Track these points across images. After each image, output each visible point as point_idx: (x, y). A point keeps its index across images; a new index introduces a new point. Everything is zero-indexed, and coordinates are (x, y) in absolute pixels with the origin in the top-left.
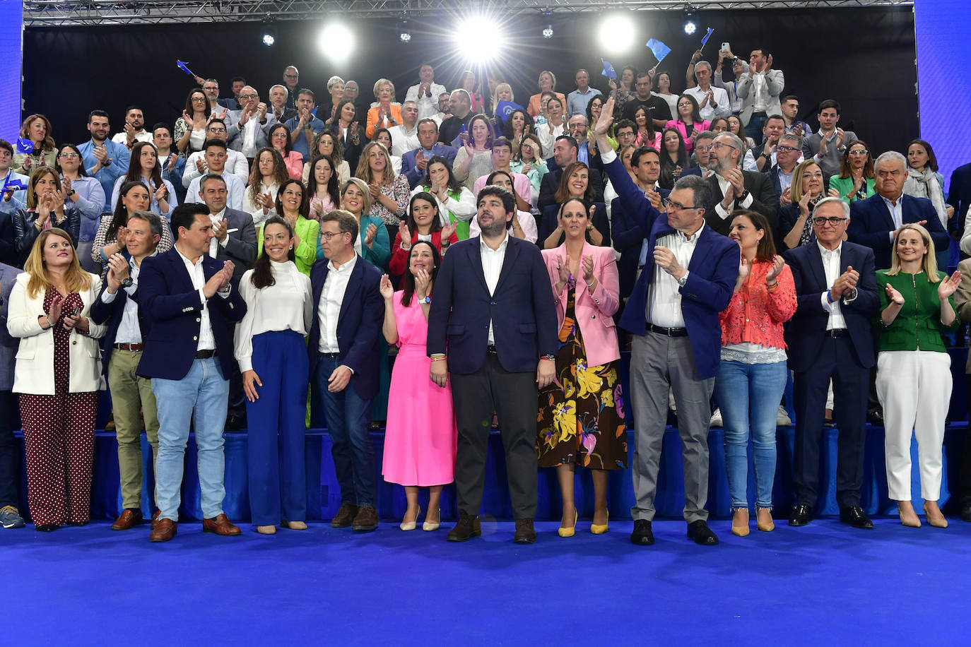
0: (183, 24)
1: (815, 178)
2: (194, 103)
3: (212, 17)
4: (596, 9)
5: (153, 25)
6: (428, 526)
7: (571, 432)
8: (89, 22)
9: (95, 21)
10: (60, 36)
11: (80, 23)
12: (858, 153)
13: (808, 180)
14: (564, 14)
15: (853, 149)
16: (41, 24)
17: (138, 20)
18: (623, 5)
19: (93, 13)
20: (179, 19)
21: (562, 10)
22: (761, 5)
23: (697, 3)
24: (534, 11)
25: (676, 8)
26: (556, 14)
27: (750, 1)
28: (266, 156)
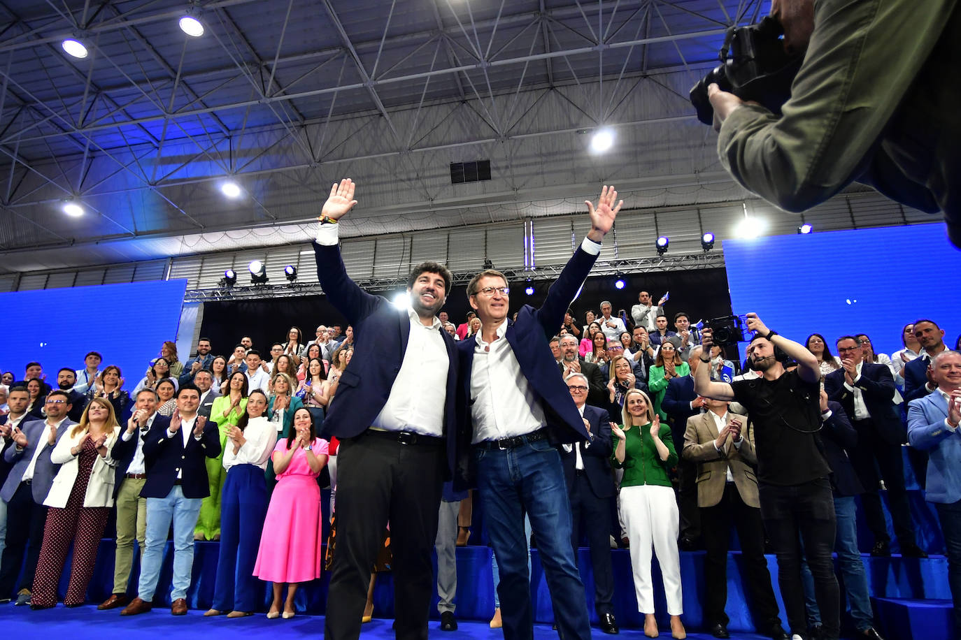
1: (623, 368)
6: (286, 615)
8: (267, 296)
11: (262, 297)
12: (668, 348)
13: (618, 370)
14: (541, 280)
15: (664, 346)
16: (242, 298)
17: (294, 294)
19: (270, 291)
21: (540, 278)
22: (668, 269)
23: (624, 270)
24: (523, 280)
25: (611, 274)
26: (536, 280)
27: (658, 267)
28: (283, 359)
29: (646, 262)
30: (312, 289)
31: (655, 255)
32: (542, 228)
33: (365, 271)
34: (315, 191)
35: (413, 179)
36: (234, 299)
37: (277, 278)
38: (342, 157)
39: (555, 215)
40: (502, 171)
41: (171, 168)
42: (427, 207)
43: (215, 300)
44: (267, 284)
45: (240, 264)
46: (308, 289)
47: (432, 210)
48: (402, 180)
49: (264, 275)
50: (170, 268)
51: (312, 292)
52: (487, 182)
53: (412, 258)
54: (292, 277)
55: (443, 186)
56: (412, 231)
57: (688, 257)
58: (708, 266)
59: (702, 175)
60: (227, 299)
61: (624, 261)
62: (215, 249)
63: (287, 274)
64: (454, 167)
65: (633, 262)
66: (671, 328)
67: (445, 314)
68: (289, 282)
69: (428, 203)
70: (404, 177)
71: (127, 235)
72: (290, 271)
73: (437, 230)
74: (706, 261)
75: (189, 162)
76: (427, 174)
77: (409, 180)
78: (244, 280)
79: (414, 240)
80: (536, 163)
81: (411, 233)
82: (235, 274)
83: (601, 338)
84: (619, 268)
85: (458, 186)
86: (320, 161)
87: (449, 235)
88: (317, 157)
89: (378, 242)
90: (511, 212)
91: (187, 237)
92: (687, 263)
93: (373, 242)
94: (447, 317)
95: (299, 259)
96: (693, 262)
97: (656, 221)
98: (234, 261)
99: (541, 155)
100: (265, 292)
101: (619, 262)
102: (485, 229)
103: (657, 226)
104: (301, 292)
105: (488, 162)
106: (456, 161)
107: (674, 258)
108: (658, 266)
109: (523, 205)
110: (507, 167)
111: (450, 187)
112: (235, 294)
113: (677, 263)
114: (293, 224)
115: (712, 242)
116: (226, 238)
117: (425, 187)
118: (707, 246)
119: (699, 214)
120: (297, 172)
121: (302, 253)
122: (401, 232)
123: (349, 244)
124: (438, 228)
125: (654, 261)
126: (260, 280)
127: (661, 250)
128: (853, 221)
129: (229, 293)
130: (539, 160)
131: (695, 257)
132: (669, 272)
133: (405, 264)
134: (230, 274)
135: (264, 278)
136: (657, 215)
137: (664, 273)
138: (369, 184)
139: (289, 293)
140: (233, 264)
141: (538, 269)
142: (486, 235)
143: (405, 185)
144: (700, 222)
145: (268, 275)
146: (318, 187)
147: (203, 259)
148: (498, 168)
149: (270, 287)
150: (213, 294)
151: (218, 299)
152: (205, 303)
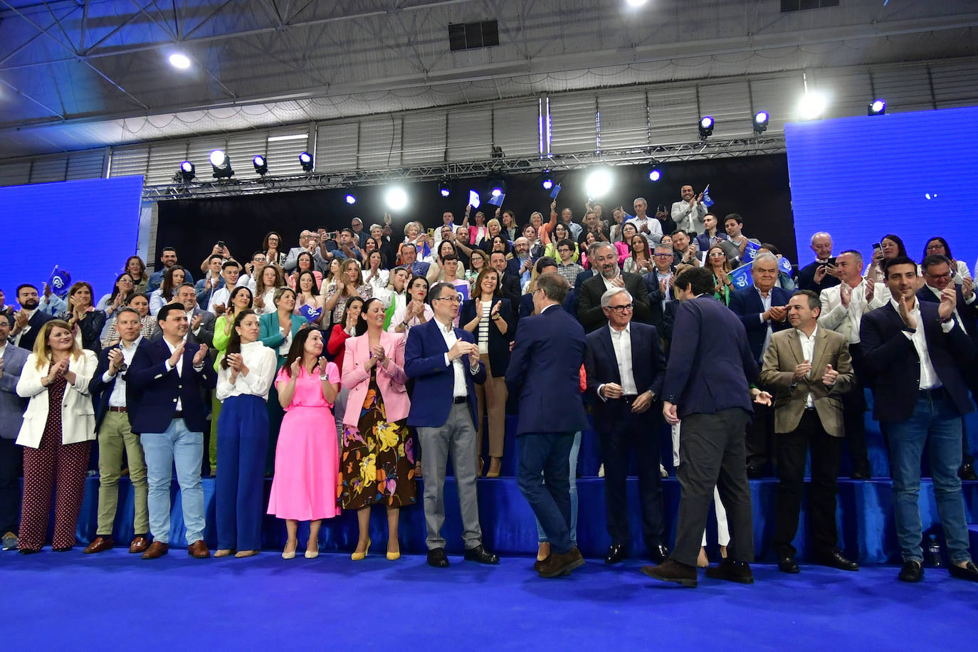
0: (295, 192)
2: (270, 241)
3: (314, 186)
4: (585, 166)
5: (275, 194)
6: (310, 554)
7: (371, 479)
8: (233, 194)
9: (238, 193)
10: (215, 204)
11: (228, 195)
14: (561, 171)
15: (713, 252)
16: (203, 196)
17: (266, 191)
18: (604, 162)
19: (237, 188)
20: (294, 189)
21: (560, 169)
22: (711, 156)
23: (660, 157)
24: (538, 170)
25: (645, 162)
26: (554, 171)
27: (702, 153)
28: (270, 271)
29: (686, 148)
30: (288, 184)
31: (695, 138)
32: (561, 105)
33: (350, 160)
34: (283, 62)
35: (403, 45)
36: (194, 197)
37: (244, 171)
38: (314, 18)
39: (576, 90)
40: (513, 34)
41: (102, 32)
42: (422, 80)
43: (171, 199)
44: (232, 178)
45: (196, 153)
46: (282, 184)
47: (428, 84)
48: (389, 47)
49: (229, 167)
50: (110, 160)
51: (287, 188)
52: (495, 49)
53: (404, 145)
54: (262, 170)
55: (441, 53)
56: (403, 110)
57: (736, 142)
58: (759, 153)
59: (756, 38)
60: (185, 198)
61: (661, 147)
62: (164, 135)
63: (256, 166)
64: (453, 29)
65: (670, 148)
66: (721, 229)
67: (450, 214)
68: (259, 176)
69: (422, 75)
70: (392, 42)
71: (53, 120)
72: (260, 162)
73: (434, 109)
74: (757, 146)
75: (122, 25)
76: (420, 38)
77: (398, 46)
78: (204, 175)
79: (405, 122)
80: (554, 24)
81: (403, 113)
82: (193, 167)
83: (640, 242)
84: (654, 155)
85: (459, 55)
86: (288, 24)
87: (447, 115)
88: (285, 17)
89: (363, 125)
90: (524, 86)
91: (128, 121)
92: (734, 148)
93: (357, 125)
94: (451, 219)
95: (267, 147)
96: (742, 147)
97: (698, 97)
98: (187, 150)
99: (561, 13)
100: (230, 188)
101: (654, 148)
102: (491, 108)
103: (698, 102)
104: (274, 188)
105: (495, 23)
106: (456, 21)
107: (718, 142)
108: (700, 152)
109: (539, 77)
110: (518, 29)
111: (449, 55)
112: (195, 192)
113: (723, 149)
114: (257, 103)
115: (766, 122)
116: (176, 122)
117: (418, 56)
118: (759, 128)
119: (750, 86)
120: (259, 36)
121: (270, 139)
122: (390, 112)
123: (328, 128)
124: (434, 107)
125: (695, 146)
126: (223, 173)
127: (705, 132)
128: (933, 95)
129: (187, 190)
130: (557, 19)
131: (745, 141)
132: (713, 160)
133: (396, 152)
134: (187, 167)
135: (228, 172)
136: (700, 89)
137: (708, 161)
138: (349, 52)
139: (260, 189)
140: (187, 154)
141: (557, 157)
142: (493, 115)
143: (393, 53)
144: (751, 97)
145: (233, 167)
146: (287, 57)
147: (150, 148)
148: (507, 31)
149: (237, 182)
150: (169, 191)
151: (175, 198)
152: (159, 203)
